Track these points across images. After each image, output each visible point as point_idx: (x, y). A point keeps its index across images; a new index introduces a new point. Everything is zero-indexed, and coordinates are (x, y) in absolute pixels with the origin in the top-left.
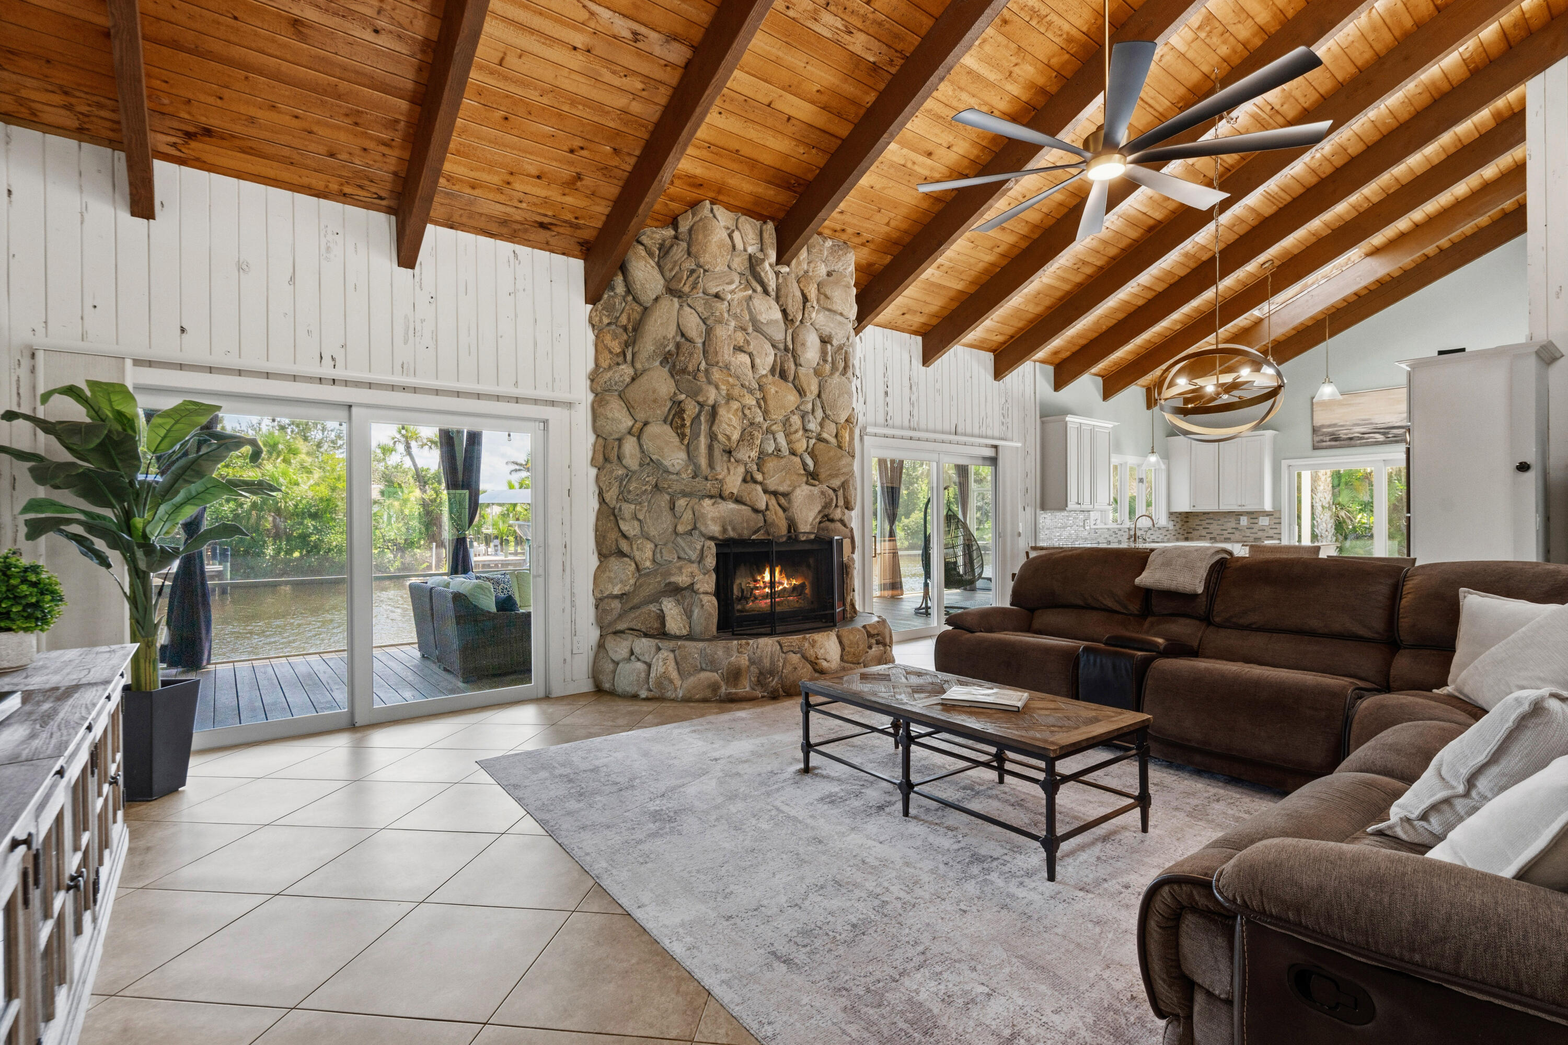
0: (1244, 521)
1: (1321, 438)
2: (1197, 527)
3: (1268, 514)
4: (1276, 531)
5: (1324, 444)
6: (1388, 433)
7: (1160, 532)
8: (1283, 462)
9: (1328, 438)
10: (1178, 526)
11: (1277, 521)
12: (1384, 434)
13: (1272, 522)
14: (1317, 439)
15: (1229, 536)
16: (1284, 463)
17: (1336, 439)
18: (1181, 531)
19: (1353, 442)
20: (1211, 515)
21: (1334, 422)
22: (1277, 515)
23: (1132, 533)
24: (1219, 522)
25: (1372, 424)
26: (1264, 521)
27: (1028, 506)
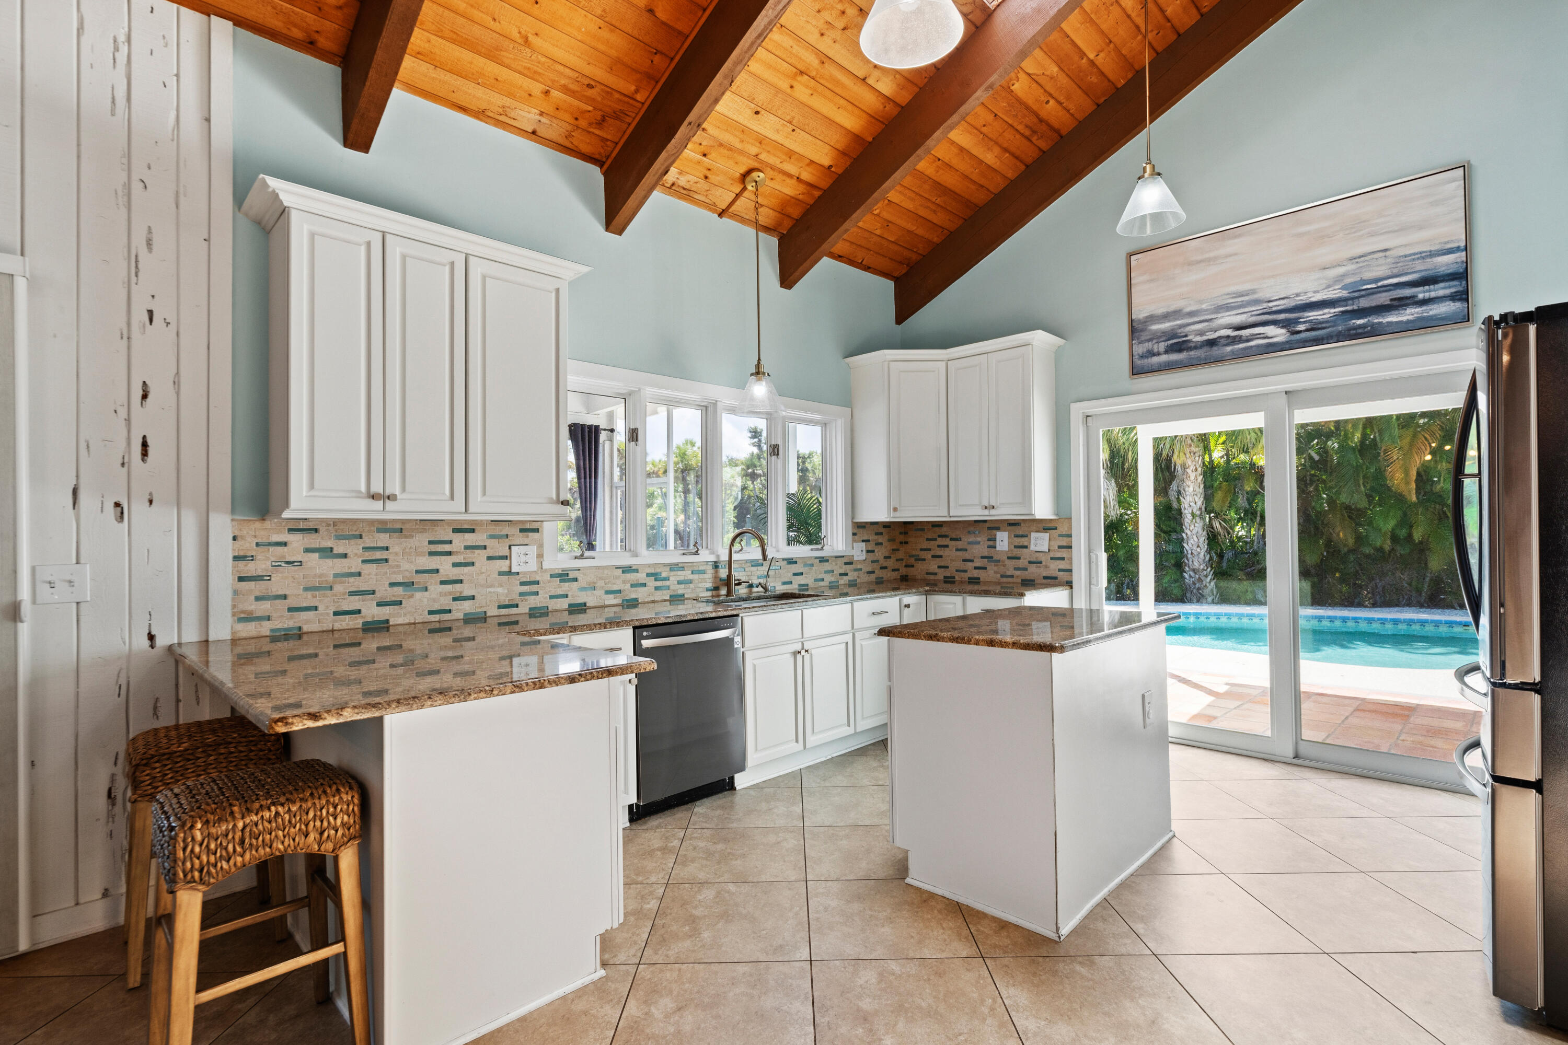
0: (1003, 541)
1: (1148, 345)
2: (923, 555)
3: (1045, 526)
4: (1062, 565)
5: (1155, 360)
6: (1296, 322)
7: (827, 567)
8: (1074, 407)
9: (1162, 346)
10: (880, 554)
11: (1064, 542)
12: (1285, 324)
13: (1055, 545)
14: (1140, 349)
15: (976, 573)
16: (1077, 410)
17: (1179, 345)
18: (890, 563)
19: (1216, 351)
20: (944, 530)
21: (1173, 308)
22: (1063, 529)
23: (723, 573)
24: (959, 544)
25: (1257, 302)
26: (1040, 542)
27: (151, 502)
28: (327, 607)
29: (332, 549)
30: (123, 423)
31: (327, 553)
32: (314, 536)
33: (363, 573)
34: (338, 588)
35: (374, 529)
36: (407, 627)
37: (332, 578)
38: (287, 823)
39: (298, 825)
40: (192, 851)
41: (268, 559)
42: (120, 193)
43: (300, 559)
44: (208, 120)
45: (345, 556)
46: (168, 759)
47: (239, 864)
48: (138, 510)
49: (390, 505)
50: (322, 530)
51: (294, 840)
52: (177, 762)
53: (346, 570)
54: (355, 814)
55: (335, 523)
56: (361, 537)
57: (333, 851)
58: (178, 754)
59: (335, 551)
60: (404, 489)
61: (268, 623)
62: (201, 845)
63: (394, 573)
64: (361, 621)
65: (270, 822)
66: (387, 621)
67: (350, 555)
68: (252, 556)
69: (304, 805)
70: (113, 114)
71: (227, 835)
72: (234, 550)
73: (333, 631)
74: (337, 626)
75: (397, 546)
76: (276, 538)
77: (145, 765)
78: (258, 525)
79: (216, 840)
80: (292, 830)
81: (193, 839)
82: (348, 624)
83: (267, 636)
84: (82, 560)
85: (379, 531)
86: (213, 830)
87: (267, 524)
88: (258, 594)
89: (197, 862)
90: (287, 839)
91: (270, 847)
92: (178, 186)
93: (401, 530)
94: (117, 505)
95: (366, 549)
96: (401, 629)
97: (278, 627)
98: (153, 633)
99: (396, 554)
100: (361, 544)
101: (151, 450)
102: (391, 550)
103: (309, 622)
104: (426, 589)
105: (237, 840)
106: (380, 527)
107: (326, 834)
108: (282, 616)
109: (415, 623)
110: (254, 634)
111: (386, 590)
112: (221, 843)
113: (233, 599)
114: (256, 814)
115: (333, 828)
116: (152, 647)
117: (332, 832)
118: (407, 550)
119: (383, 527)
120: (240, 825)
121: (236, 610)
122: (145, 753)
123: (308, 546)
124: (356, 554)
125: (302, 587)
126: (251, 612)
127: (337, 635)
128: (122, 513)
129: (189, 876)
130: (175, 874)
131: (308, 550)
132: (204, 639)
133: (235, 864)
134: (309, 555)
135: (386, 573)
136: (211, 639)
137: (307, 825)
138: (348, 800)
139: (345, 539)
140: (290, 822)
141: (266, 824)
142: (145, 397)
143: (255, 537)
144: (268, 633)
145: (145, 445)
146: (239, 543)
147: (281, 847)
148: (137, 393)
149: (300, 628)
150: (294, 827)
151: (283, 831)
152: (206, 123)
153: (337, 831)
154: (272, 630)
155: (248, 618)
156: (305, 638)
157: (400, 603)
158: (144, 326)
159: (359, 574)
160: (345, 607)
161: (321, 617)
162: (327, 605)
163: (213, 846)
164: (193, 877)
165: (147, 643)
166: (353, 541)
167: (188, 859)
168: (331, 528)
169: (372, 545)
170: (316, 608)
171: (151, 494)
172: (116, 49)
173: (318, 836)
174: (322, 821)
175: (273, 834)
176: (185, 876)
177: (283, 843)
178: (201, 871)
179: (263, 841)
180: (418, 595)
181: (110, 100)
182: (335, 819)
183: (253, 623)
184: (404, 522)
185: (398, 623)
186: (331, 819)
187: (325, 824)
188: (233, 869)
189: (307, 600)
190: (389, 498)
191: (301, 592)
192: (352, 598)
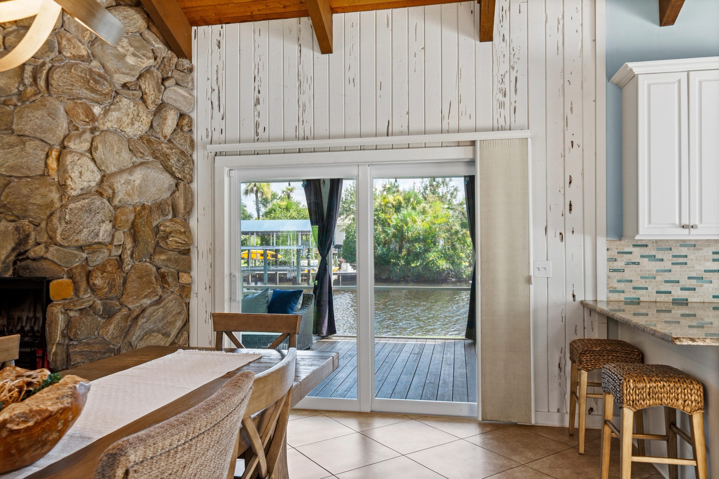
27: (573, 232)
28: (653, 288)
29: (655, 256)
30: (563, 196)
31: (652, 258)
32: (645, 248)
33: (672, 270)
34: (659, 278)
35: (678, 244)
36: (699, 304)
37: (655, 273)
38: (668, 391)
39: (674, 394)
40: (629, 392)
41: (623, 261)
42: (561, 90)
43: (638, 261)
44: (595, 40)
45: (662, 260)
46: (592, 353)
47: (648, 404)
48: (568, 236)
49: (693, 231)
50: (650, 245)
51: (672, 400)
52: (596, 356)
53: (663, 268)
54: (701, 397)
55: (656, 241)
56: (671, 249)
57: (690, 412)
58: (596, 352)
59: (657, 257)
60: (701, 222)
61: (623, 294)
62: (633, 390)
63: (691, 271)
64: (671, 298)
65: (661, 388)
66: (687, 300)
67: (665, 259)
68: (616, 259)
69: (676, 385)
70: (558, 54)
71: (643, 389)
72: (607, 256)
73: (656, 302)
74: (658, 299)
75: (692, 254)
76: (626, 250)
77: (584, 354)
78: (618, 242)
79: (639, 389)
80: (671, 395)
81: (630, 387)
82: (664, 299)
83: (623, 301)
84: (549, 259)
85: (681, 246)
86: (637, 385)
87: (623, 242)
88: (619, 278)
89: (631, 397)
90: (668, 399)
91: (661, 400)
92: (582, 78)
93: (695, 245)
94: (561, 234)
95: (674, 256)
96: (695, 305)
97: (628, 297)
98: (574, 294)
99: (692, 260)
100: (671, 253)
101: (573, 208)
102: (688, 257)
103: (643, 296)
104: (711, 282)
105: (647, 393)
106: (682, 243)
107: (687, 403)
108: (630, 291)
109: (704, 303)
110: (617, 299)
111: (686, 281)
112: (641, 392)
113: (607, 281)
114: (655, 383)
115: (690, 400)
116: (574, 300)
117: (690, 403)
118: (699, 258)
119: (684, 244)
120: (648, 386)
121: (608, 286)
122: (583, 349)
123: (642, 254)
124: (668, 259)
125: (639, 277)
126: (615, 288)
127: (658, 304)
128: (562, 237)
129: (628, 403)
130: (623, 400)
131: (642, 257)
132: (594, 299)
133: (646, 404)
134: (643, 259)
135: (686, 271)
136: (598, 300)
137: (678, 395)
138: (697, 388)
139: (662, 250)
140: (670, 391)
141: (659, 389)
142: (570, 182)
143: (617, 249)
144: (623, 300)
145: (570, 205)
146: (610, 252)
147: (666, 402)
148: (568, 181)
149: (639, 299)
150: (672, 394)
151: (667, 394)
152: (594, 42)
153: (692, 402)
154: (625, 298)
155: (614, 291)
156: (641, 304)
157: (695, 289)
158: (570, 149)
159: (670, 271)
160: (662, 289)
161: (650, 294)
162: (652, 288)
163: (637, 392)
164: (630, 403)
165: (572, 298)
166: (666, 252)
167: (628, 395)
168: (654, 244)
169: (678, 254)
170: (647, 289)
171: (573, 228)
172: (559, 23)
173: (683, 402)
174: (685, 395)
175: (662, 395)
176: (627, 402)
177: (667, 400)
178: (633, 402)
179: (658, 397)
180: (706, 285)
181: (557, 48)
182: (691, 396)
183: (617, 294)
184: (696, 241)
185: (693, 301)
186: (689, 395)
187: (687, 397)
188: (645, 406)
189: (642, 283)
190: (692, 227)
191: (639, 279)
192: (666, 284)
